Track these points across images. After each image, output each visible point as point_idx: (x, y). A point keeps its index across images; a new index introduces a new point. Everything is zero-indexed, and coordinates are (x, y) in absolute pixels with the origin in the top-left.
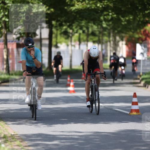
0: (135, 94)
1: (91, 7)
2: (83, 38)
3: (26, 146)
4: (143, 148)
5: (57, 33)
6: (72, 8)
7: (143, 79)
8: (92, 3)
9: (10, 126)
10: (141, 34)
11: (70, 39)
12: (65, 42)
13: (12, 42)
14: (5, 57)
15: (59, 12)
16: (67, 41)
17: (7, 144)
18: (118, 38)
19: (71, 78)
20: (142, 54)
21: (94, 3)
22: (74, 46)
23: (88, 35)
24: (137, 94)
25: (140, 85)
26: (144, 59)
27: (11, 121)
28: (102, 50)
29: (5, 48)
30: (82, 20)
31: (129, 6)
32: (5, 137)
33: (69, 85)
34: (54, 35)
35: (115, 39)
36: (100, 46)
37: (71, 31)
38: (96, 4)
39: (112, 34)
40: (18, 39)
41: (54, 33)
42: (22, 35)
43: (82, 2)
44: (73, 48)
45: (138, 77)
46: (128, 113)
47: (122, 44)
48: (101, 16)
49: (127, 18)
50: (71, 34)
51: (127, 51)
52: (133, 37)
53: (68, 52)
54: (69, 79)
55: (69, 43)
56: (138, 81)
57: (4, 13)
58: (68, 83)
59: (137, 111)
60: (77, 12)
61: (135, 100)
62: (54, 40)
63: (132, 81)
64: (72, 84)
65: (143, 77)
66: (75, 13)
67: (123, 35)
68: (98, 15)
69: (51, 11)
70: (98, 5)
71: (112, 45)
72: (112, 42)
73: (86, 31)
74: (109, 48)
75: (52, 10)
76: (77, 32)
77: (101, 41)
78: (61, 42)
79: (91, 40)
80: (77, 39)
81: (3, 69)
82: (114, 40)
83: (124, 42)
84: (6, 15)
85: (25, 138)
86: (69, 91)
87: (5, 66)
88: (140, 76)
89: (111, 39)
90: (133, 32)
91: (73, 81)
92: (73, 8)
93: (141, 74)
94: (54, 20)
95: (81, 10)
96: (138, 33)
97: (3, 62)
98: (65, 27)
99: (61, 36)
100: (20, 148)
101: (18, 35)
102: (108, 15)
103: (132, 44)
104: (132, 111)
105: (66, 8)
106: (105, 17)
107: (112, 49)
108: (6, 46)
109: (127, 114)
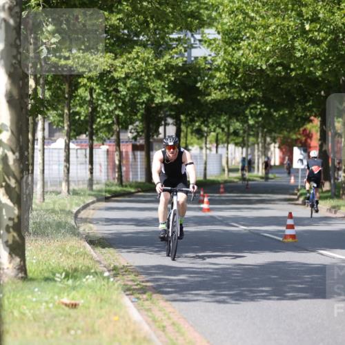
0: (290, 214)
1: (233, 97)
2: (222, 139)
3: (143, 282)
4: (300, 286)
5: (187, 131)
6: (207, 98)
7: (301, 195)
8: (234, 92)
9: (122, 254)
10: (300, 134)
11: (204, 139)
12: (198, 144)
13: (127, 142)
14: (117, 162)
15: (190, 103)
16: (200, 141)
17: (118, 278)
18: (268, 139)
19: (205, 193)
20: (301, 160)
21: (237, 92)
22: (210, 149)
23: (228, 134)
24: (294, 215)
25: (297, 202)
26: (303, 167)
27: (124, 248)
28: (247, 154)
29: (116, 150)
30: (220, 115)
31: (284, 96)
32: (115, 269)
33: (202, 202)
34: (182, 135)
35: (265, 140)
36: (245, 149)
37: (206, 129)
38: (239, 92)
39: (260, 134)
40: (135, 138)
41: (183, 131)
42: (141, 134)
43: (220, 90)
44: (208, 151)
45: (296, 192)
46: (281, 239)
47: (275, 147)
48: (246, 109)
49: (281, 113)
50: (207, 133)
51: (280, 158)
52: (289, 138)
53: (201, 157)
54: (202, 193)
55: (204, 145)
56: (296, 197)
57: (117, 104)
58: (201, 198)
59: (293, 237)
60: (214, 103)
61: (290, 222)
62: (183, 140)
63: (288, 197)
64: (206, 200)
65: (301, 191)
66: (211, 104)
67: (276, 135)
68: (242, 108)
69: (180, 102)
70: (243, 95)
71: (260, 149)
72: (260, 145)
73: (226, 130)
74: (256, 152)
75: (181, 100)
76: (214, 131)
77: (246, 142)
78: (192, 144)
79: (233, 142)
80: (214, 139)
81: (114, 179)
82: (263, 141)
83: (277, 145)
84: (119, 107)
85: (142, 270)
86: (201, 209)
87: (117, 175)
88: (298, 190)
89: (259, 140)
90: (289, 132)
91: (208, 196)
92: (209, 98)
93: (299, 187)
94: (183, 114)
95: (220, 100)
96: (295, 133)
97: (114, 169)
98: (197, 124)
99: (192, 135)
100: (136, 283)
101: (135, 134)
102: (256, 108)
103: (287, 147)
104: (286, 237)
105: (199, 98)
106: (252, 111)
107: (260, 153)
108: (118, 148)
109: (279, 241)
